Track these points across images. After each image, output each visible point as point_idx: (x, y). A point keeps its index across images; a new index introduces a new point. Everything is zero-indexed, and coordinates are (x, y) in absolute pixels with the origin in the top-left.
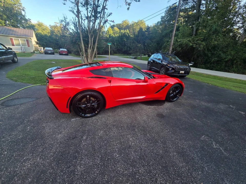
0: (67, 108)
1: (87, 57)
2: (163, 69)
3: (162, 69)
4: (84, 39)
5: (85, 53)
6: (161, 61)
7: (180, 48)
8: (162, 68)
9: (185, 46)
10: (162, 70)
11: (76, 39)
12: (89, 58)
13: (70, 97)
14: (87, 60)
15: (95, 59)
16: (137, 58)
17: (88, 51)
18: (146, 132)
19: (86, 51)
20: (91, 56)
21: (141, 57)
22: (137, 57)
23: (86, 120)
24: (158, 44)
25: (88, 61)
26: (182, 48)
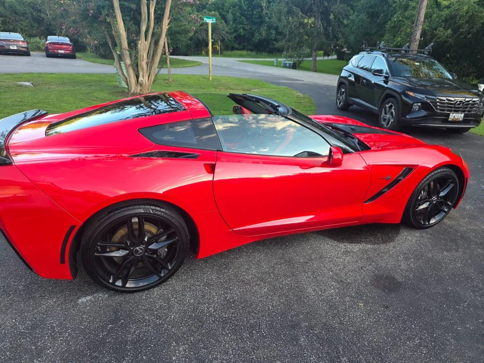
0: (63, 261)
1: (137, 66)
2: (391, 107)
3: (387, 106)
4: (126, 4)
5: (130, 54)
6: (382, 78)
7: (449, 31)
8: (388, 103)
9: (467, 22)
10: (388, 109)
11: (99, 7)
12: (143, 69)
13: (72, 228)
14: (137, 77)
15: (164, 71)
16: (303, 65)
17: (139, 46)
18: (336, 348)
19: (133, 44)
20: (150, 64)
21: (315, 60)
22: (300, 62)
23: (128, 302)
24: (373, 15)
25: (141, 78)
26: (455, 31)
